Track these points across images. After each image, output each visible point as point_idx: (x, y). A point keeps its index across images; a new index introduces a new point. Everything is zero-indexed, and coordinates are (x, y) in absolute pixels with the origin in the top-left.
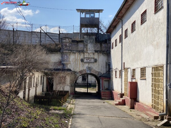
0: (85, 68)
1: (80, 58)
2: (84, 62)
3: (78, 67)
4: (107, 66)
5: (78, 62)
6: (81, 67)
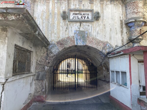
0: (72, 34)
1: (59, 11)
2: (70, 19)
3: (55, 31)
4: (123, 29)
5: (55, 19)
6: (61, 32)
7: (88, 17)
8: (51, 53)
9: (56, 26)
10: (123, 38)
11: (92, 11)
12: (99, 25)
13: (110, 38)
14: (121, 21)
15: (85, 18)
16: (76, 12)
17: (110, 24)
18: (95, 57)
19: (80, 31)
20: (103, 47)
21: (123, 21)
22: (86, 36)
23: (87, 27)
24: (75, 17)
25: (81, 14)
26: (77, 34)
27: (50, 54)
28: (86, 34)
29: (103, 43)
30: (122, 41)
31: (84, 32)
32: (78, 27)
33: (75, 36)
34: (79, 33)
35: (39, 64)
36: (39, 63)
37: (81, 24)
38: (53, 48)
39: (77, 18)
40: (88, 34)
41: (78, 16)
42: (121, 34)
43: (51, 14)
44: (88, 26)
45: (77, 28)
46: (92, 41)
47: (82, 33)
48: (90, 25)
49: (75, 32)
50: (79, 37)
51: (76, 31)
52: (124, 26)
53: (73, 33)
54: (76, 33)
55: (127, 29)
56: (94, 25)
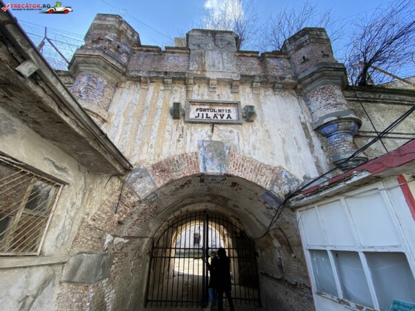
0: (191, 148)
1: (166, 103)
2: (189, 118)
3: (153, 142)
4: (311, 140)
5: (156, 118)
6: (167, 143)
7: (229, 116)
8: (133, 193)
9: (156, 130)
10: (317, 158)
11: (236, 104)
12: (255, 132)
13: (287, 159)
14: (303, 124)
15: (222, 118)
16: (203, 107)
17: (279, 129)
18: (251, 213)
19: (211, 141)
20: (272, 180)
21: (308, 125)
22: (227, 154)
23: (228, 134)
24: (201, 115)
25: (214, 110)
26: (205, 148)
27: (129, 195)
28: (227, 148)
29: (270, 169)
30: (318, 166)
31: (222, 143)
32: (206, 133)
33: (200, 153)
34: (209, 145)
35: (90, 225)
36: (91, 223)
37: (215, 128)
38: (139, 180)
39: (205, 116)
40: (232, 149)
41: (207, 114)
42: (311, 150)
43: (147, 108)
44: (231, 132)
45: (205, 135)
46: (243, 165)
47: (216, 145)
48: (235, 131)
49: (201, 144)
50: (210, 154)
51: (203, 141)
52: (312, 134)
53: (196, 146)
54: (203, 145)
55: (322, 141)
56: (245, 132)
